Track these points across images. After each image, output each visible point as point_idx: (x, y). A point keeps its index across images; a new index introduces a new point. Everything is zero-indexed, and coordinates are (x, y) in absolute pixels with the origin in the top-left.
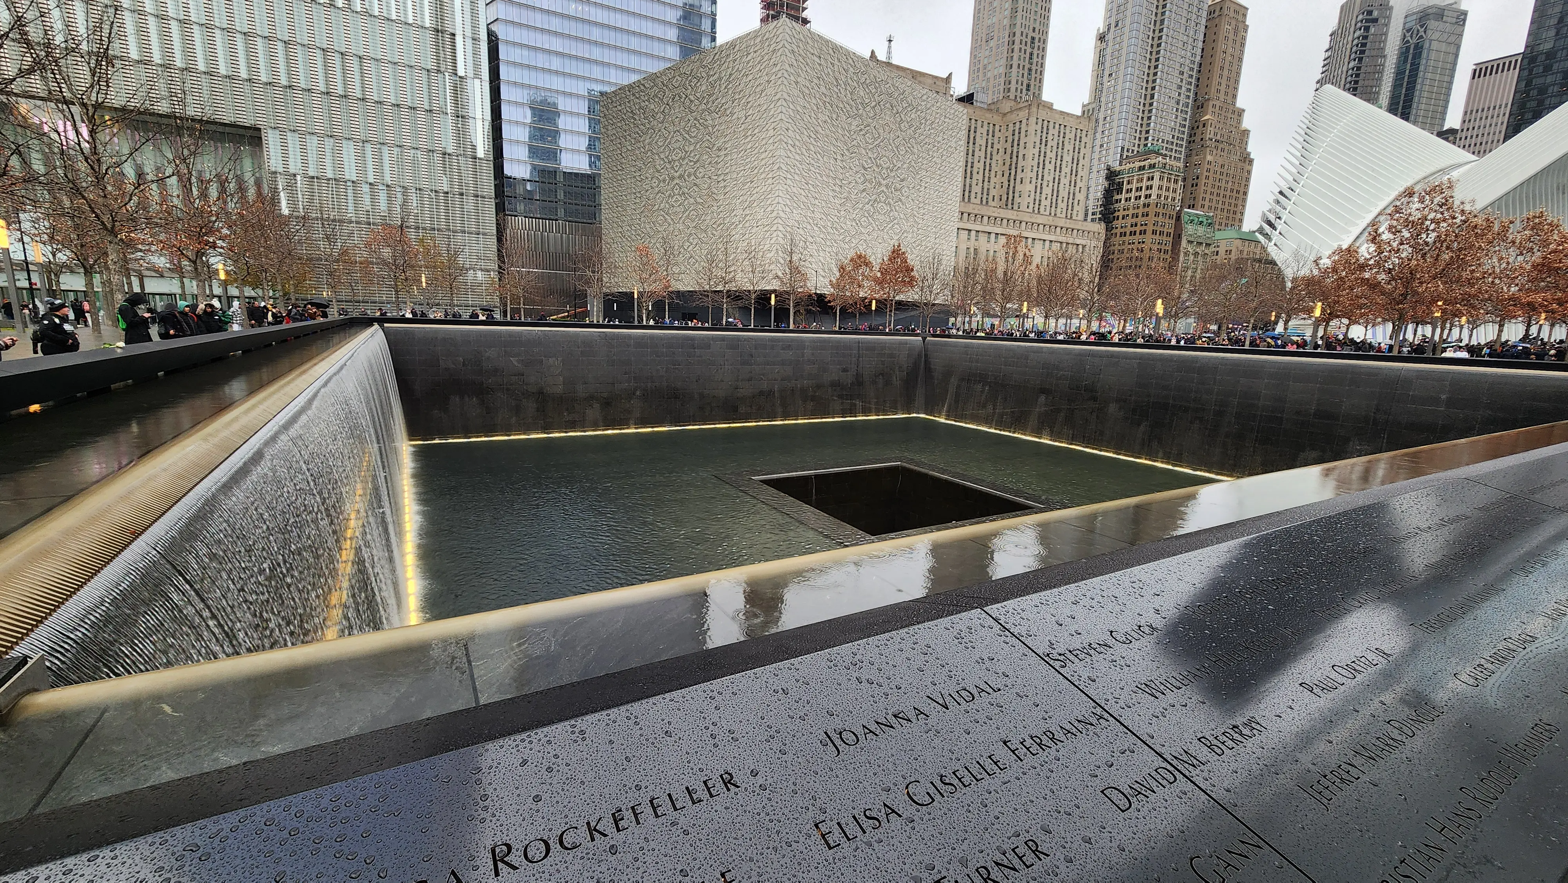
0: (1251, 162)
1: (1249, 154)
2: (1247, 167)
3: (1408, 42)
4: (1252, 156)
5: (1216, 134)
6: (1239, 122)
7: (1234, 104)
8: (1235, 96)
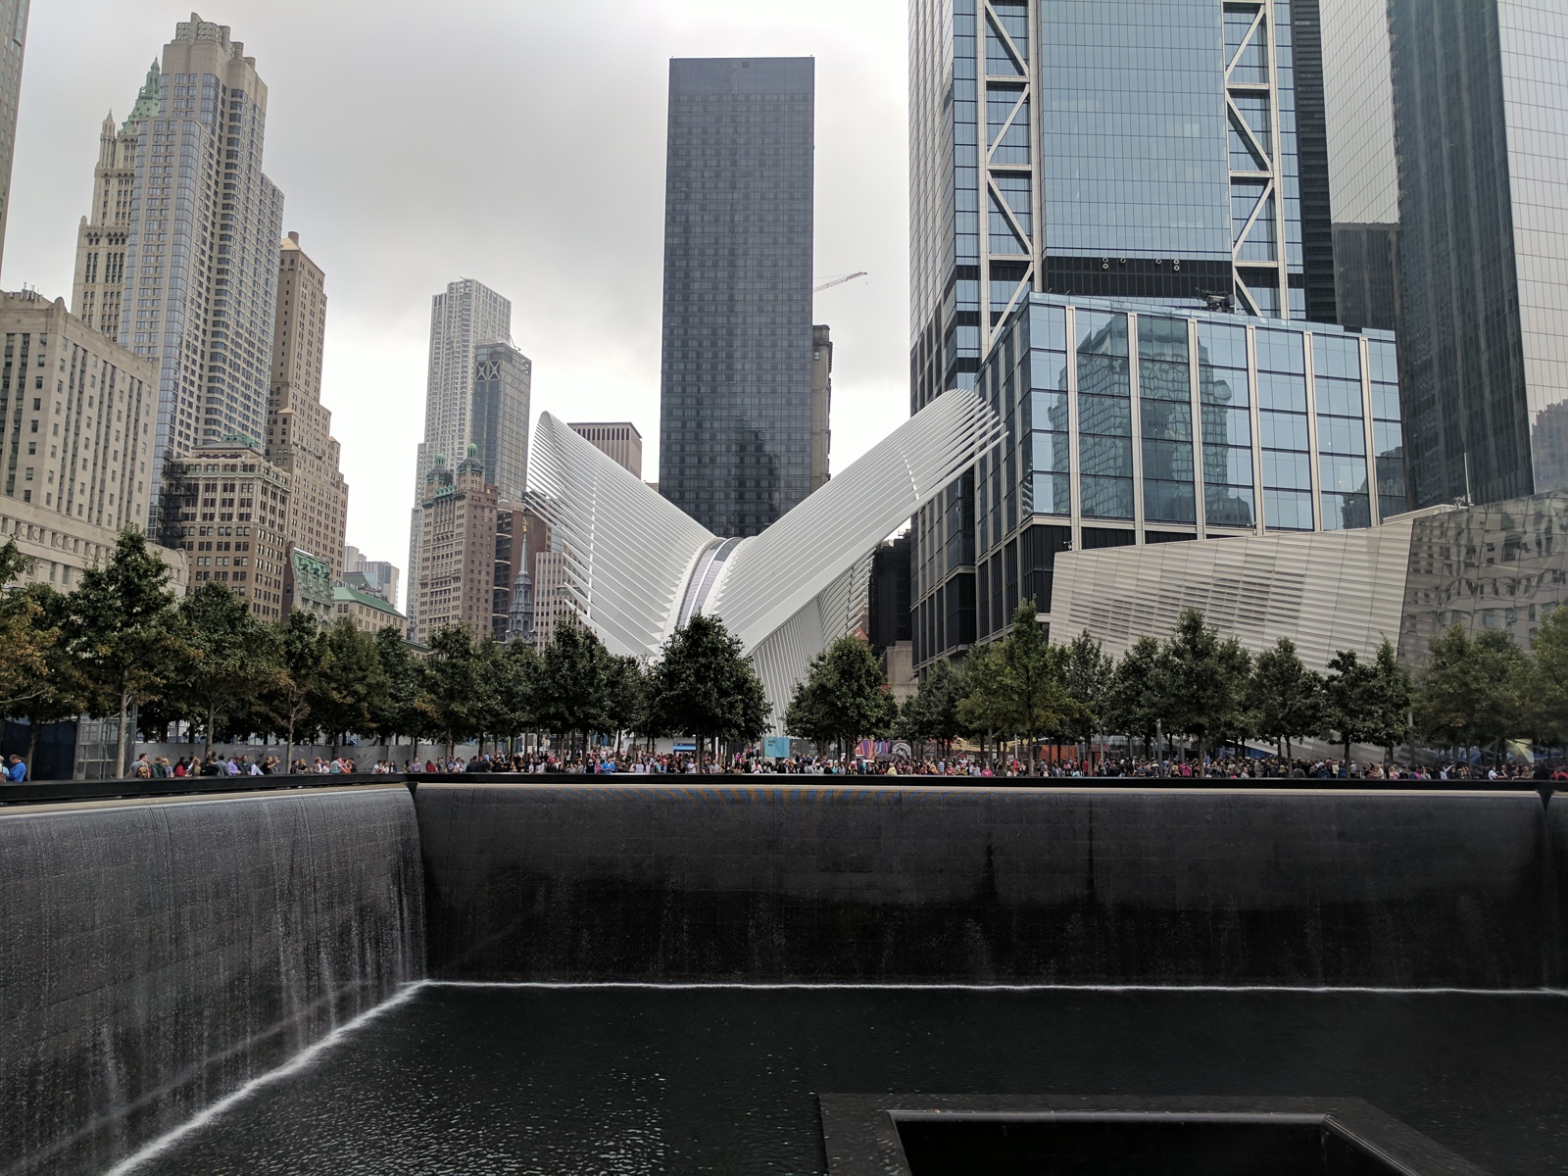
0: (345, 489)
1: (342, 477)
2: (342, 496)
3: (481, 378)
4: (345, 481)
5: (301, 439)
6: (326, 428)
7: (317, 400)
8: (317, 390)
